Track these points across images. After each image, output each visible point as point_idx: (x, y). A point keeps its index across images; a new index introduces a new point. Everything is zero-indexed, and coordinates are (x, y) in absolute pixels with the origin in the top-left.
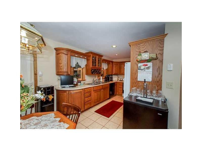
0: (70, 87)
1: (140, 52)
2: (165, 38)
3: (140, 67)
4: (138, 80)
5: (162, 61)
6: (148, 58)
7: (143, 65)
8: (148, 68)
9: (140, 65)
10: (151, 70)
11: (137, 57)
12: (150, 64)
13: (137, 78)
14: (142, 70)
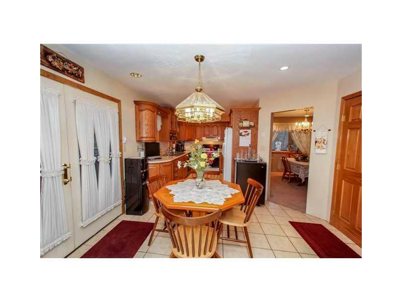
0: (156, 159)
1: (241, 119)
2: (260, 111)
3: (241, 133)
4: (240, 145)
5: (257, 129)
6: (248, 126)
7: (244, 132)
8: (248, 134)
9: (241, 131)
10: (250, 136)
11: (238, 124)
12: (249, 131)
13: (238, 143)
14: (243, 136)
